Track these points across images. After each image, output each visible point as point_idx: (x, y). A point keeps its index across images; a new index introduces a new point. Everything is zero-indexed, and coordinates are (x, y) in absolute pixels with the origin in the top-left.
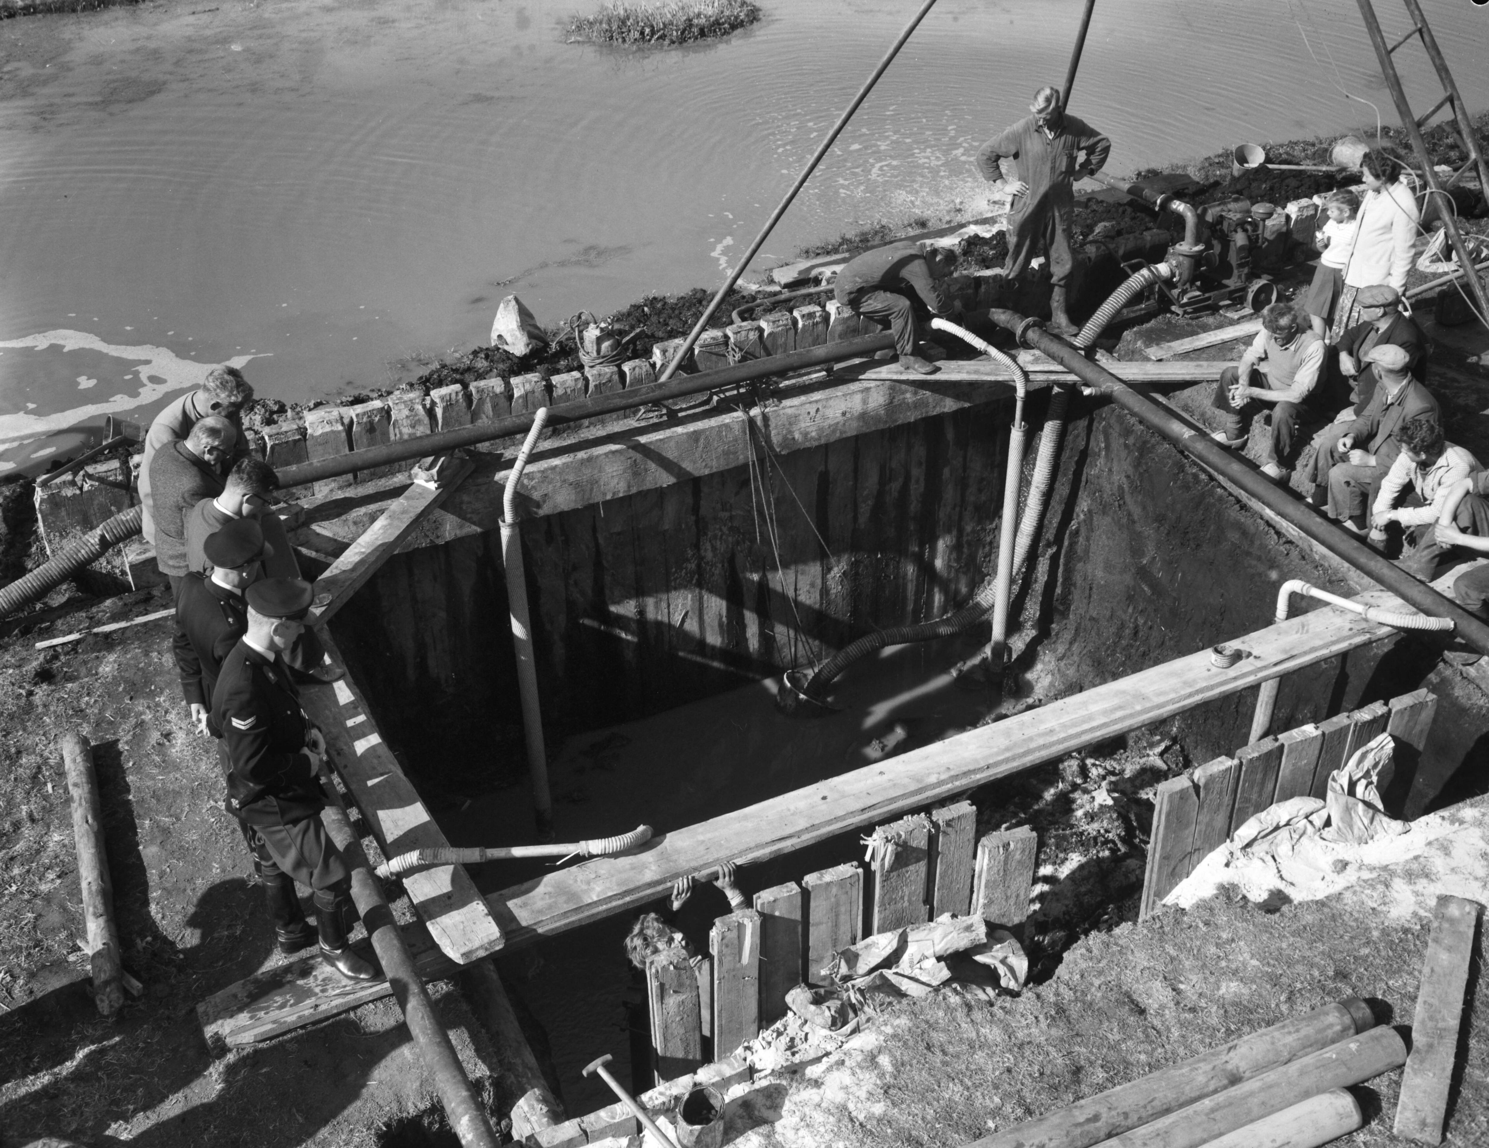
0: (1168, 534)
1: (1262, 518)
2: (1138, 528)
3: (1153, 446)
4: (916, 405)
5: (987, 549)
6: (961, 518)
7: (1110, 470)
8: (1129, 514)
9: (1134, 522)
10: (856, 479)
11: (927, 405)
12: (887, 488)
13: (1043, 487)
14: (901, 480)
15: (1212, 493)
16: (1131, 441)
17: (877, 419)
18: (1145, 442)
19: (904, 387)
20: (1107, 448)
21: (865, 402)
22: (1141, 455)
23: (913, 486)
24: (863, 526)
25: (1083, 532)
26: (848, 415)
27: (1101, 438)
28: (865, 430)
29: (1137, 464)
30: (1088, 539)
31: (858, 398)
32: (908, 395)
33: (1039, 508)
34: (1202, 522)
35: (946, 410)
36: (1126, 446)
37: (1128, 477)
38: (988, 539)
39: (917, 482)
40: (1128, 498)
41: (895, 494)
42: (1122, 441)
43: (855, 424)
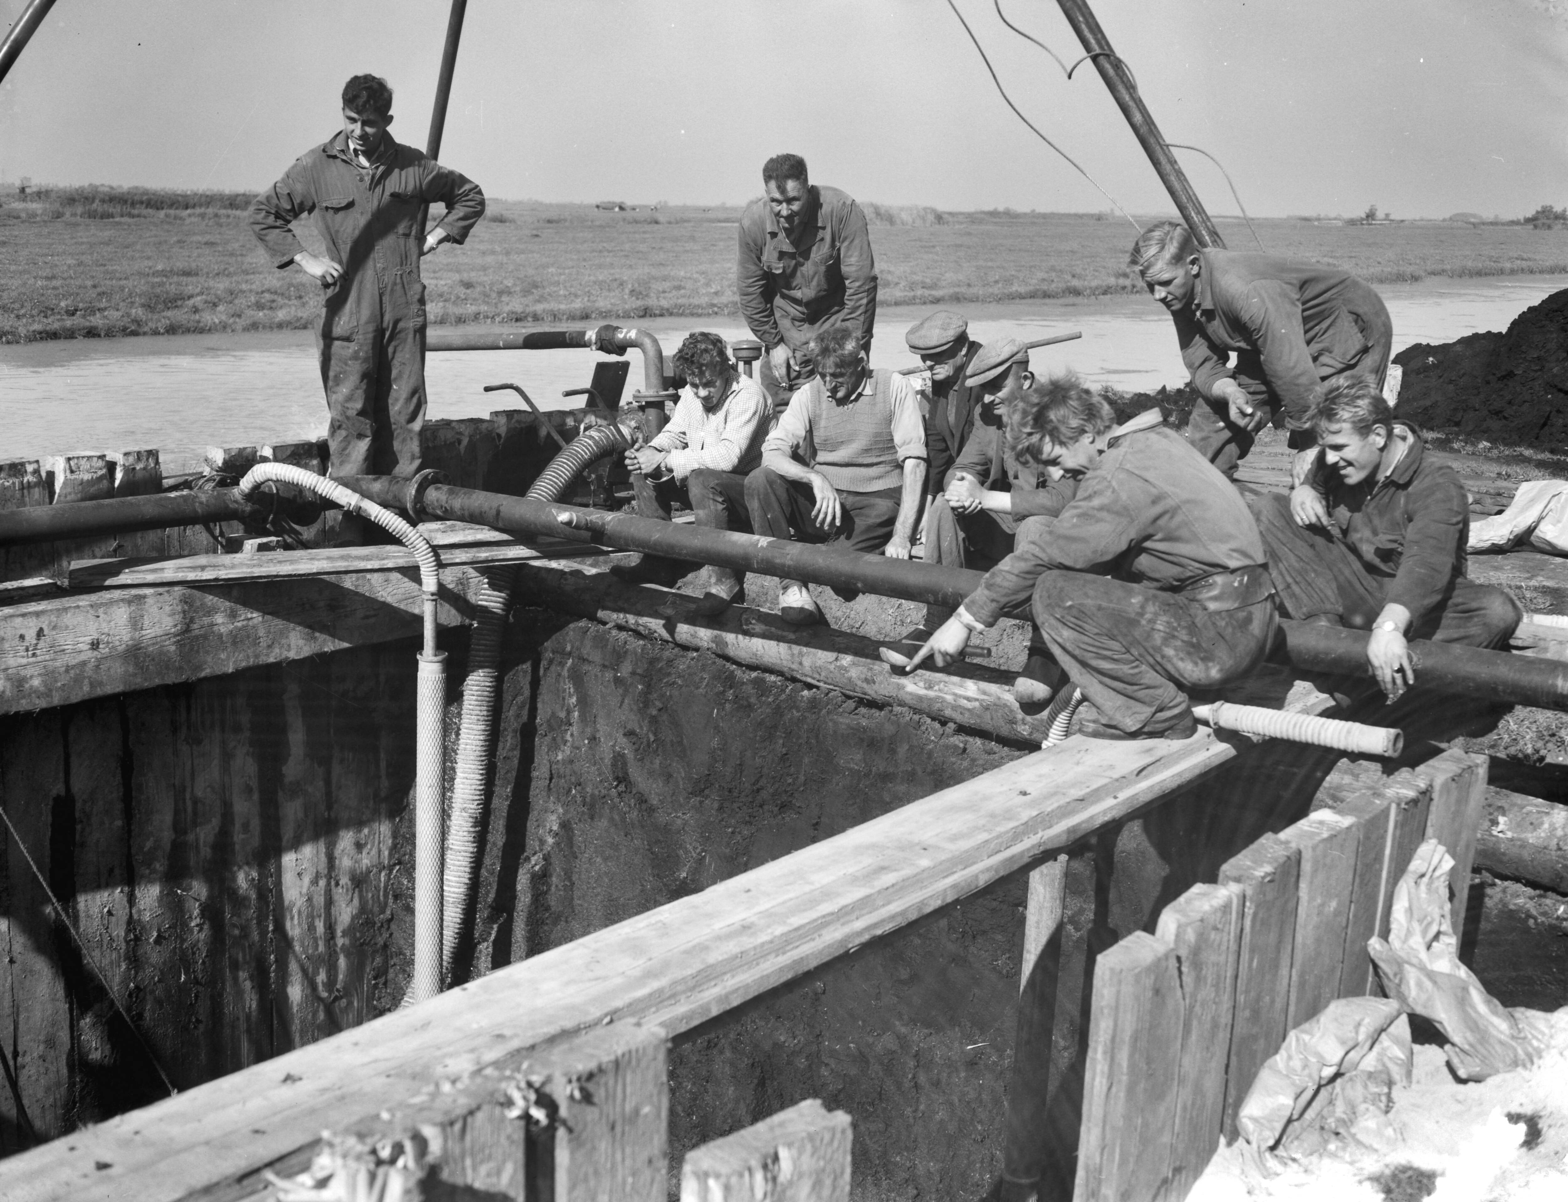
0: (720, 809)
1: (902, 704)
2: (661, 818)
3: (670, 662)
4: (237, 639)
5: (378, 960)
6: (329, 902)
7: (593, 739)
8: (642, 800)
9: (652, 810)
10: (128, 814)
11: (256, 642)
12: (191, 837)
13: (473, 808)
14: (216, 822)
15: (792, 699)
16: (625, 670)
17: (161, 660)
18: (652, 662)
19: (210, 599)
20: (584, 702)
21: (135, 623)
22: (649, 687)
23: (238, 837)
24: (147, 917)
25: (557, 869)
26: (104, 650)
27: (569, 687)
28: (141, 682)
29: (645, 702)
30: (568, 874)
31: (121, 614)
32: (219, 619)
33: (471, 848)
34: (784, 758)
35: (292, 655)
36: (618, 681)
37: (629, 734)
38: (380, 941)
39: (246, 827)
40: (635, 773)
41: (206, 852)
42: (609, 675)
43: (118, 669)
